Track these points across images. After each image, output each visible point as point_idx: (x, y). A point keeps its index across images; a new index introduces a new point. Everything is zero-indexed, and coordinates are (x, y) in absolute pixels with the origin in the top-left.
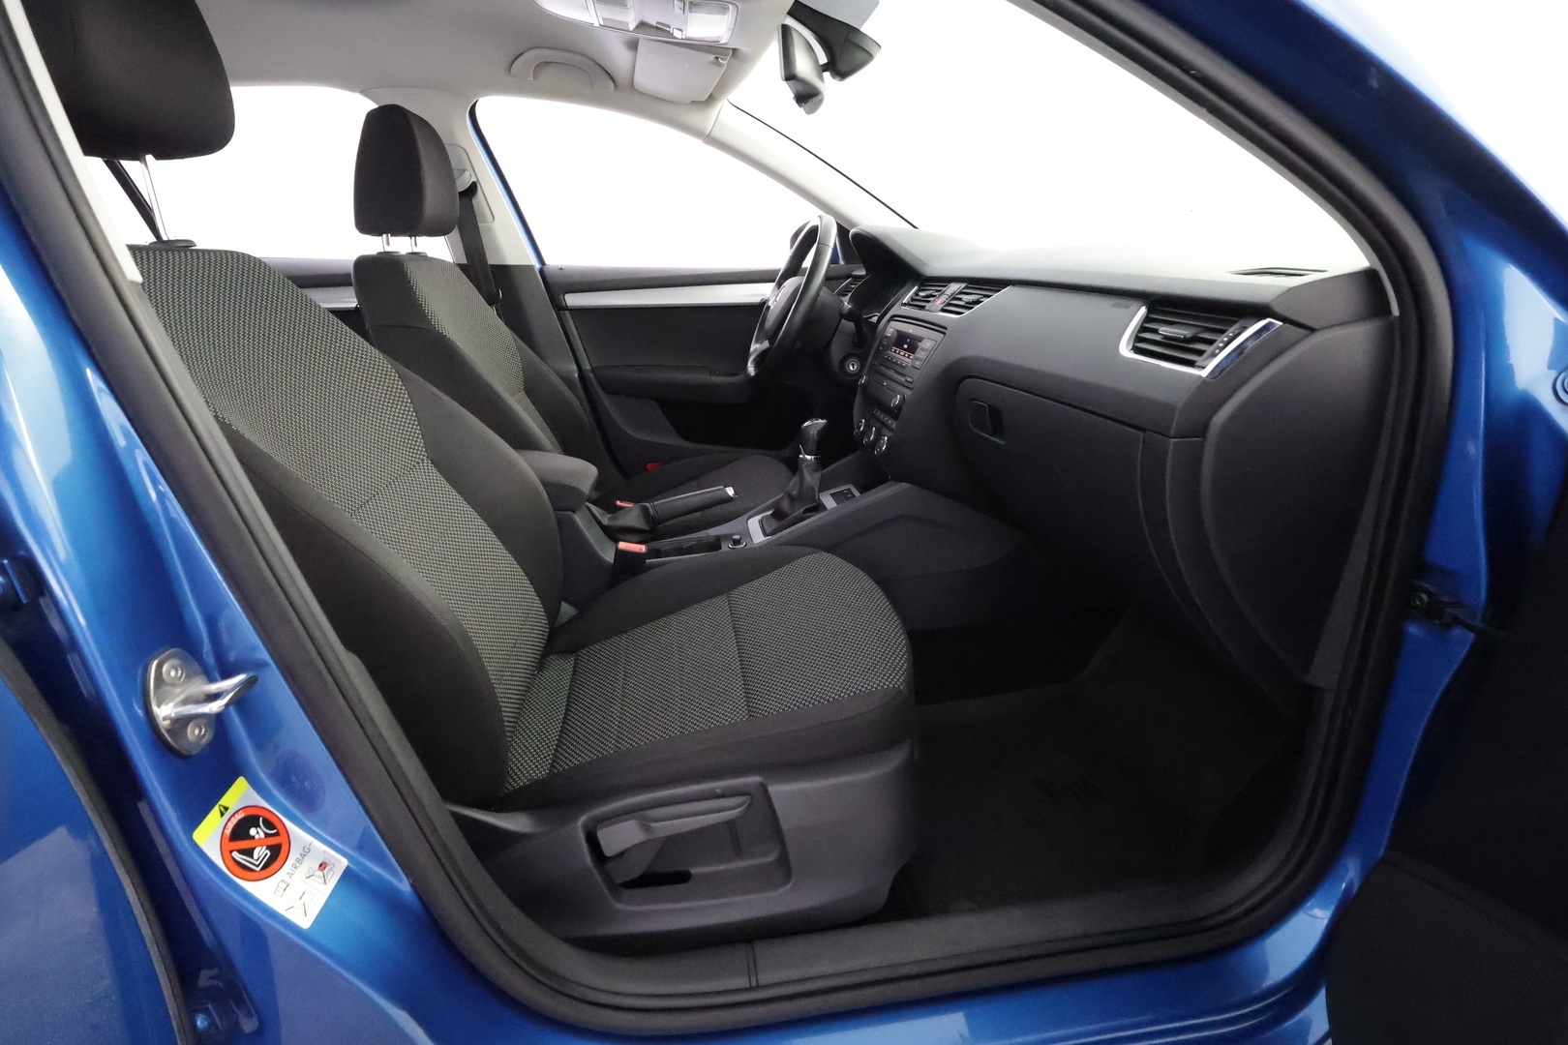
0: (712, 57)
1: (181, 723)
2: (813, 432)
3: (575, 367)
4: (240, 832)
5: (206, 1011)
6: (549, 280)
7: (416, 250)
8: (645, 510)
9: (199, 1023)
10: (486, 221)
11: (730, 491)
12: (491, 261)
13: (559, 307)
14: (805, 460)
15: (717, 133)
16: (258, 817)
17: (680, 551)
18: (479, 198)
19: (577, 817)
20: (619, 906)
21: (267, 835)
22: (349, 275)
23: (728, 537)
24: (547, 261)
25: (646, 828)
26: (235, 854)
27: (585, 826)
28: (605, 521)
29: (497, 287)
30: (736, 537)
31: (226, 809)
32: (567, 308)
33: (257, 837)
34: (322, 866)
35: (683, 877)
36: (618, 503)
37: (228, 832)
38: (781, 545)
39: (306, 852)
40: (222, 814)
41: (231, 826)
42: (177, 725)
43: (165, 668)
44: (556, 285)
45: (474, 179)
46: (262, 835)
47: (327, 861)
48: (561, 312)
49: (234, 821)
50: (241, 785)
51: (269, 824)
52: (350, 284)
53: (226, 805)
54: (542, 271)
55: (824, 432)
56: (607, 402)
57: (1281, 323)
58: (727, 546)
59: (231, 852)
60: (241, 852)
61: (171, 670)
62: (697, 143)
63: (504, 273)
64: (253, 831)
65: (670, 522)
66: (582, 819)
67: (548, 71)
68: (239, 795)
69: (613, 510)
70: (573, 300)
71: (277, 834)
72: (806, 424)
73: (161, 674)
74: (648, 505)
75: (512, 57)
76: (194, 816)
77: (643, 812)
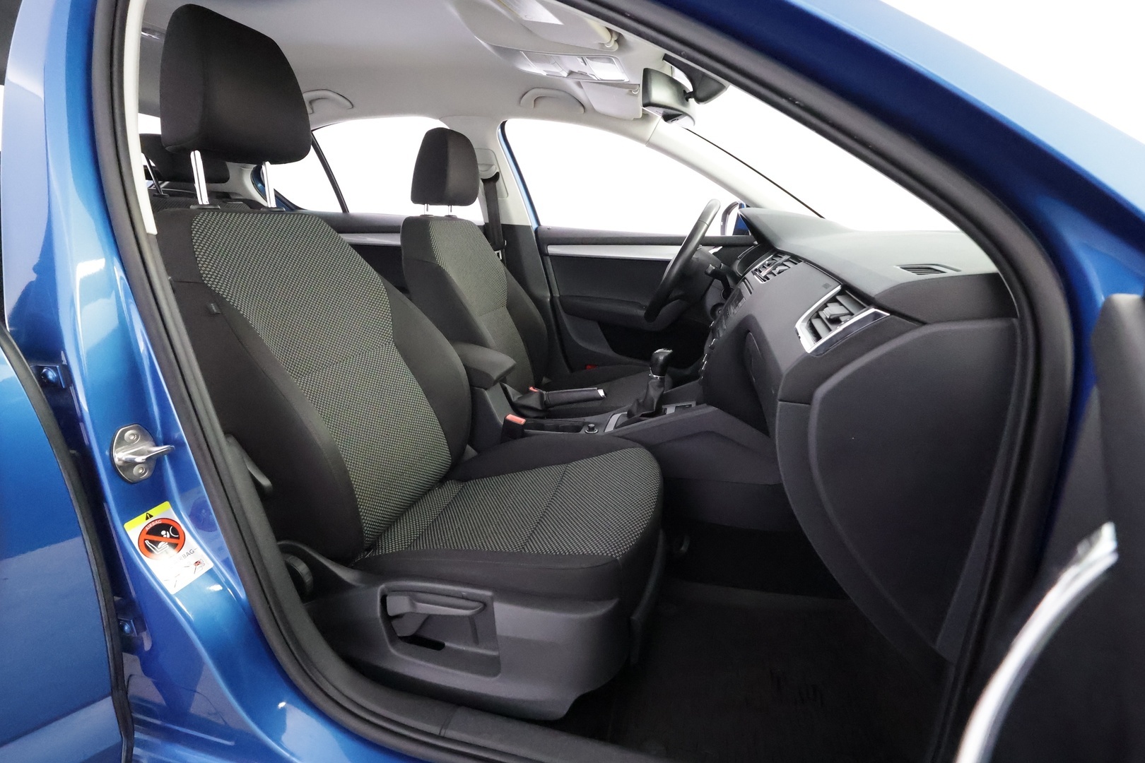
0: (627, 90)
1: (130, 464)
2: (661, 358)
3: (549, 295)
4: (155, 531)
5: (129, 623)
6: (539, 236)
7: (451, 214)
8: (542, 395)
9: (126, 628)
10: (502, 197)
11: (601, 393)
12: (504, 221)
13: (543, 254)
14: (652, 378)
15: (655, 140)
16: (170, 526)
17: (557, 429)
18: (500, 183)
19: (378, 585)
20: (393, 651)
21: (171, 537)
22: (399, 226)
23: (587, 424)
24: (541, 223)
25: (413, 605)
26: (147, 542)
27: (382, 591)
28: (514, 399)
29: (504, 239)
30: (592, 425)
31: (151, 516)
32: (547, 255)
33: (165, 536)
34: (197, 563)
35: (438, 646)
36: (531, 389)
37: (147, 529)
38: (618, 437)
39: (191, 552)
40: (147, 518)
41: (151, 526)
42: (126, 465)
43: (127, 434)
44: (544, 239)
45: (498, 171)
46: (168, 536)
47: (201, 561)
48: (544, 257)
49: (154, 524)
50: (166, 505)
51: (175, 531)
52: (398, 232)
53: (152, 514)
54: (536, 231)
55: (669, 359)
56: (565, 319)
57: (888, 314)
58: (584, 431)
59: (145, 540)
60: (150, 541)
61: (130, 434)
62: (643, 146)
63: (511, 230)
64: (163, 533)
65: (558, 407)
66: (383, 586)
67: (542, 103)
68: (162, 511)
69: (525, 392)
70: (552, 250)
71: (178, 538)
72: (657, 351)
73: (124, 436)
74: (544, 392)
75: (521, 95)
76: (129, 515)
77: (415, 593)
